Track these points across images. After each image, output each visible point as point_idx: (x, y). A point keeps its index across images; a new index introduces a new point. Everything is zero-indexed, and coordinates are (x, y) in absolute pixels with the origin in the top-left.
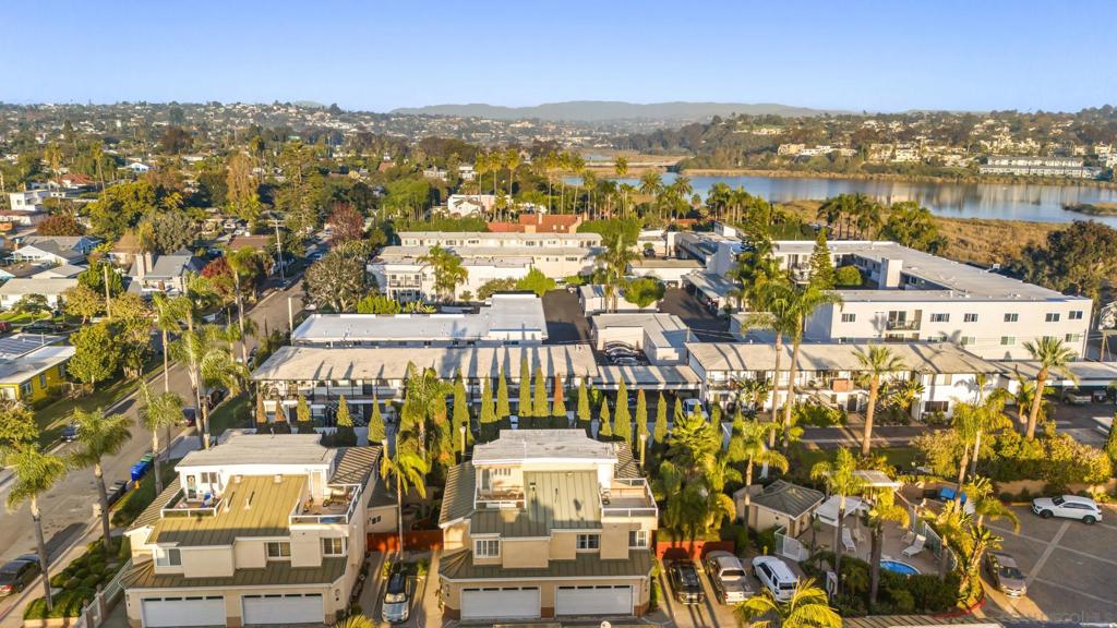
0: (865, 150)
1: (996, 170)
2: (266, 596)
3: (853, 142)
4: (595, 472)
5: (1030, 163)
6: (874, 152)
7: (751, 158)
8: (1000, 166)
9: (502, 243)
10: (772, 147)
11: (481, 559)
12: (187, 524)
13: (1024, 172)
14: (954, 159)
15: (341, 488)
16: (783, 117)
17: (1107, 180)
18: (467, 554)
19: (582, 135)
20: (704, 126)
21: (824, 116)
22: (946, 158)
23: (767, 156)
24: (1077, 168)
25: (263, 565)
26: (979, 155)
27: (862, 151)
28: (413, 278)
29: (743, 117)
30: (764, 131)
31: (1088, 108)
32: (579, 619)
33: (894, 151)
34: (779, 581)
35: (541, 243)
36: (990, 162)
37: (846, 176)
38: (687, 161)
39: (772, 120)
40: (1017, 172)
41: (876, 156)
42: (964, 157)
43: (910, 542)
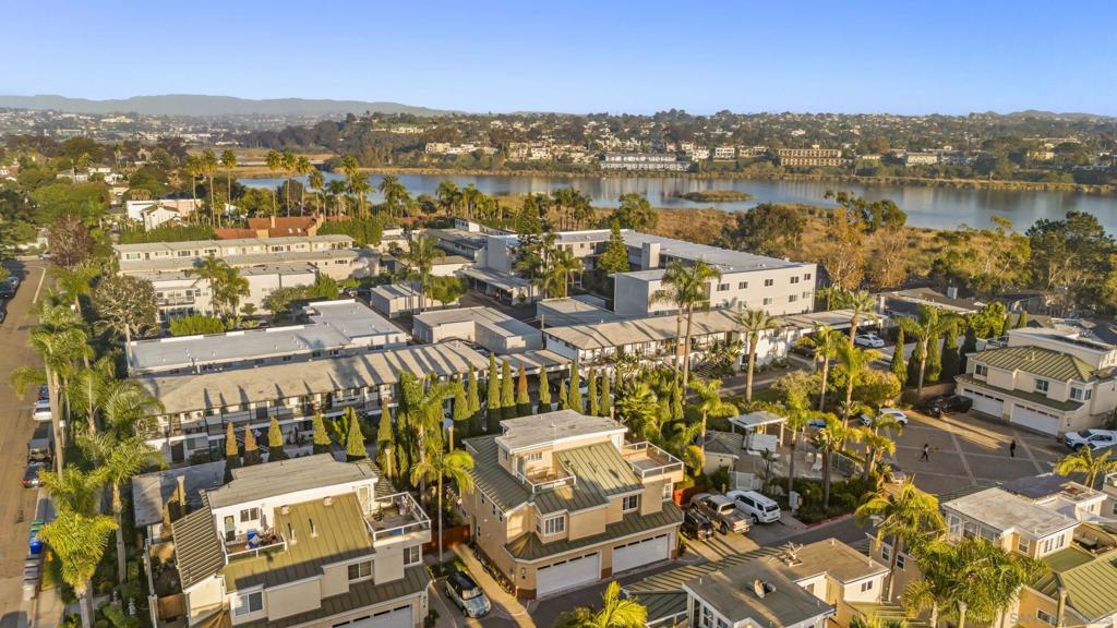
0: (505, 149)
1: (613, 166)
2: (355, 620)
3: (492, 140)
4: (610, 442)
5: (662, 159)
6: (513, 150)
7: (401, 156)
8: (615, 162)
9: (244, 250)
10: (418, 145)
11: (547, 537)
12: (259, 565)
13: (634, 166)
14: (579, 156)
15: (389, 500)
16: (417, 116)
17: (695, 172)
18: (531, 537)
19: (195, 131)
20: (337, 123)
21: (451, 116)
22: (573, 155)
23: (416, 155)
24: (672, 163)
25: (347, 590)
26: (597, 152)
27: (503, 150)
28: (184, 295)
29: (376, 115)
30: (402, 130)
31: (660, 111)
32: (650, 568)
33: (529, 149)
34: (764, 507)
35: (289, 248)
36: (607, 159)
37: (492, 173)
38: (337, 160)
39: (407, 119)
40: (629, 167)
41: (515, 154)
42: (586, 155)
43: (812, 461)
